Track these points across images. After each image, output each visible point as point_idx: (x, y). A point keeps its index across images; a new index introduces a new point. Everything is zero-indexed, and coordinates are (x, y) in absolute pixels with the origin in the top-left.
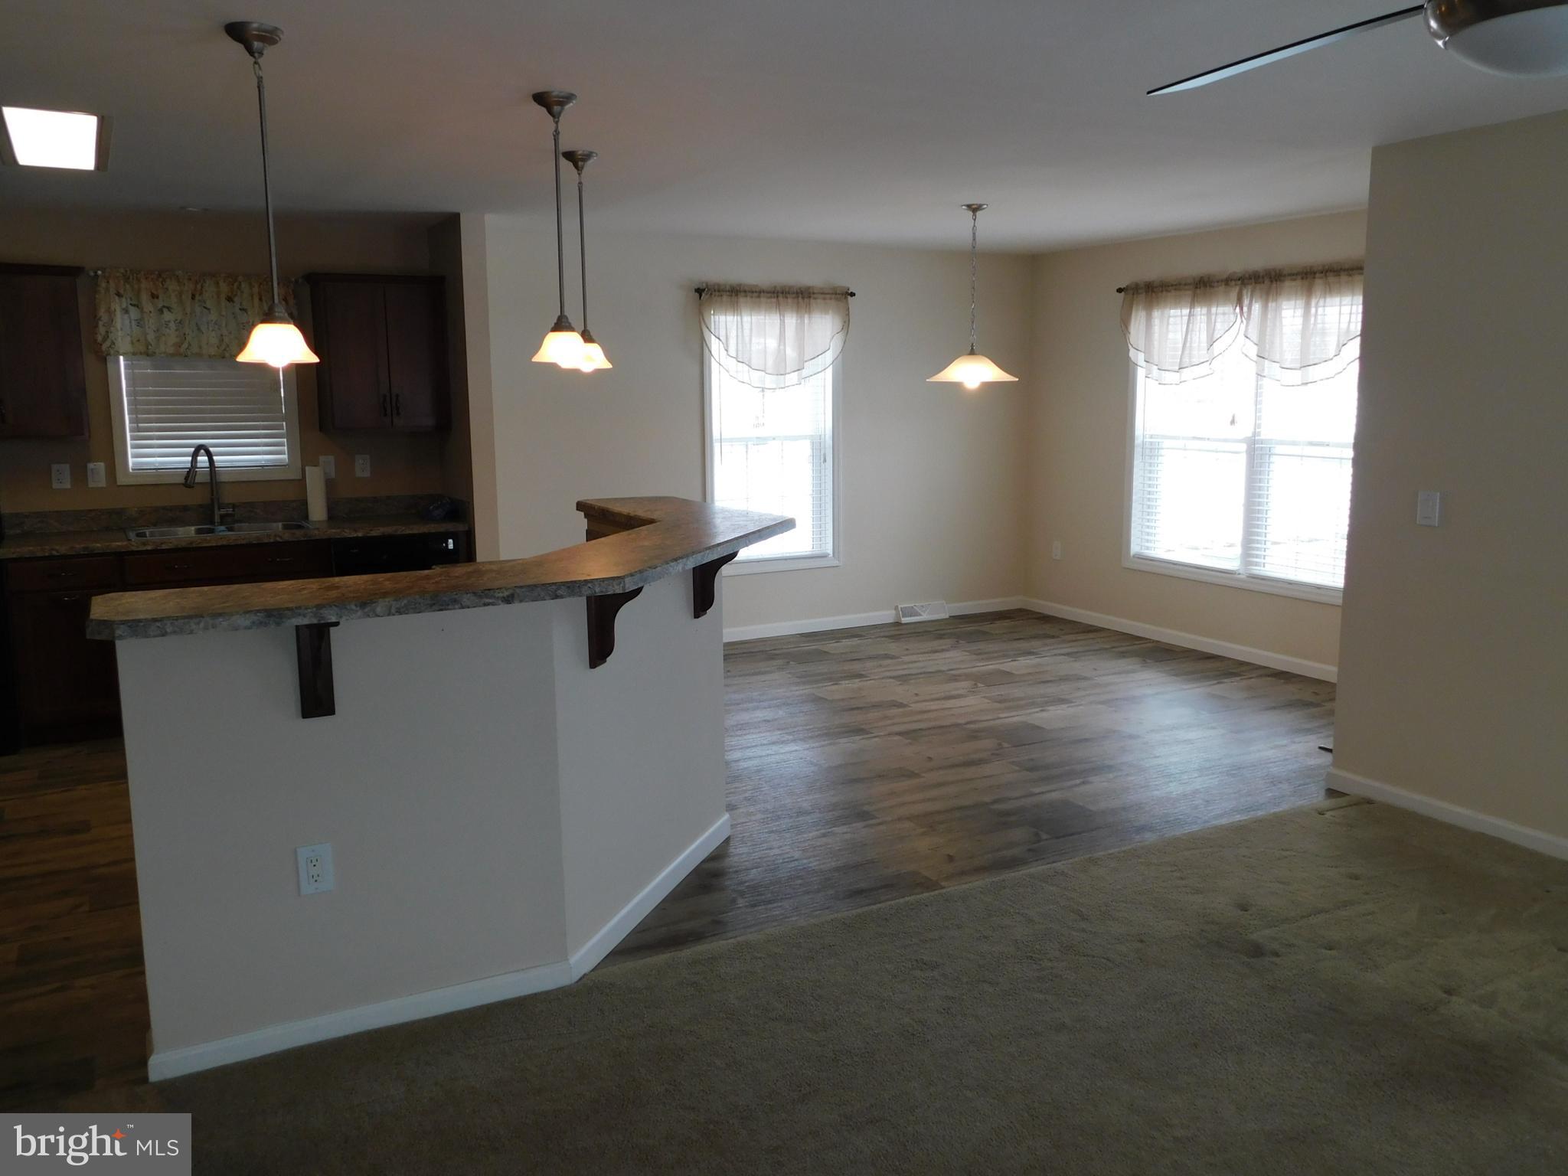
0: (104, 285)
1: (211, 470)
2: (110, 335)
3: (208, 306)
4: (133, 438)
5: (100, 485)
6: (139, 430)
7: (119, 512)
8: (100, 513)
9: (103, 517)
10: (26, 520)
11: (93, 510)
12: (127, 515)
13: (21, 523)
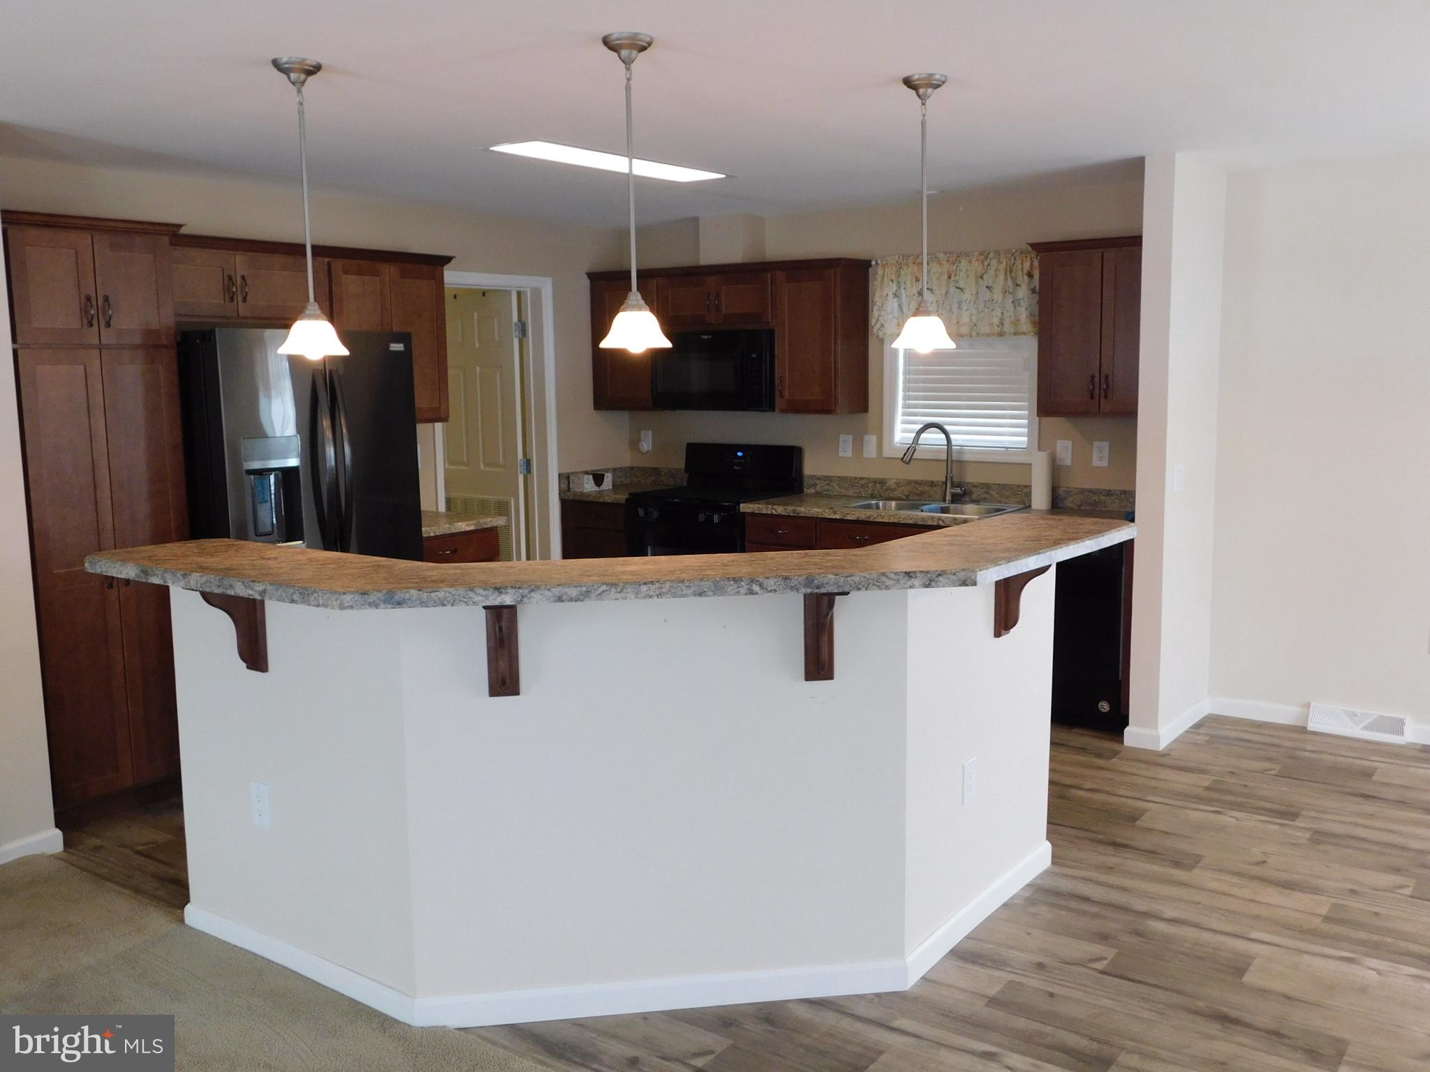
0: (880, 272)
1: (948, 448)
2: (881, 319)
3: (961, 286)
4: (904, 414)
5: (872, 456)
6: (909, 406)
7: (882, 482)
8: (868, 482)
9: (870, 485)
10: (818, 482)
11: (864, 478)
12: (887, 485)
13: (815, 485)
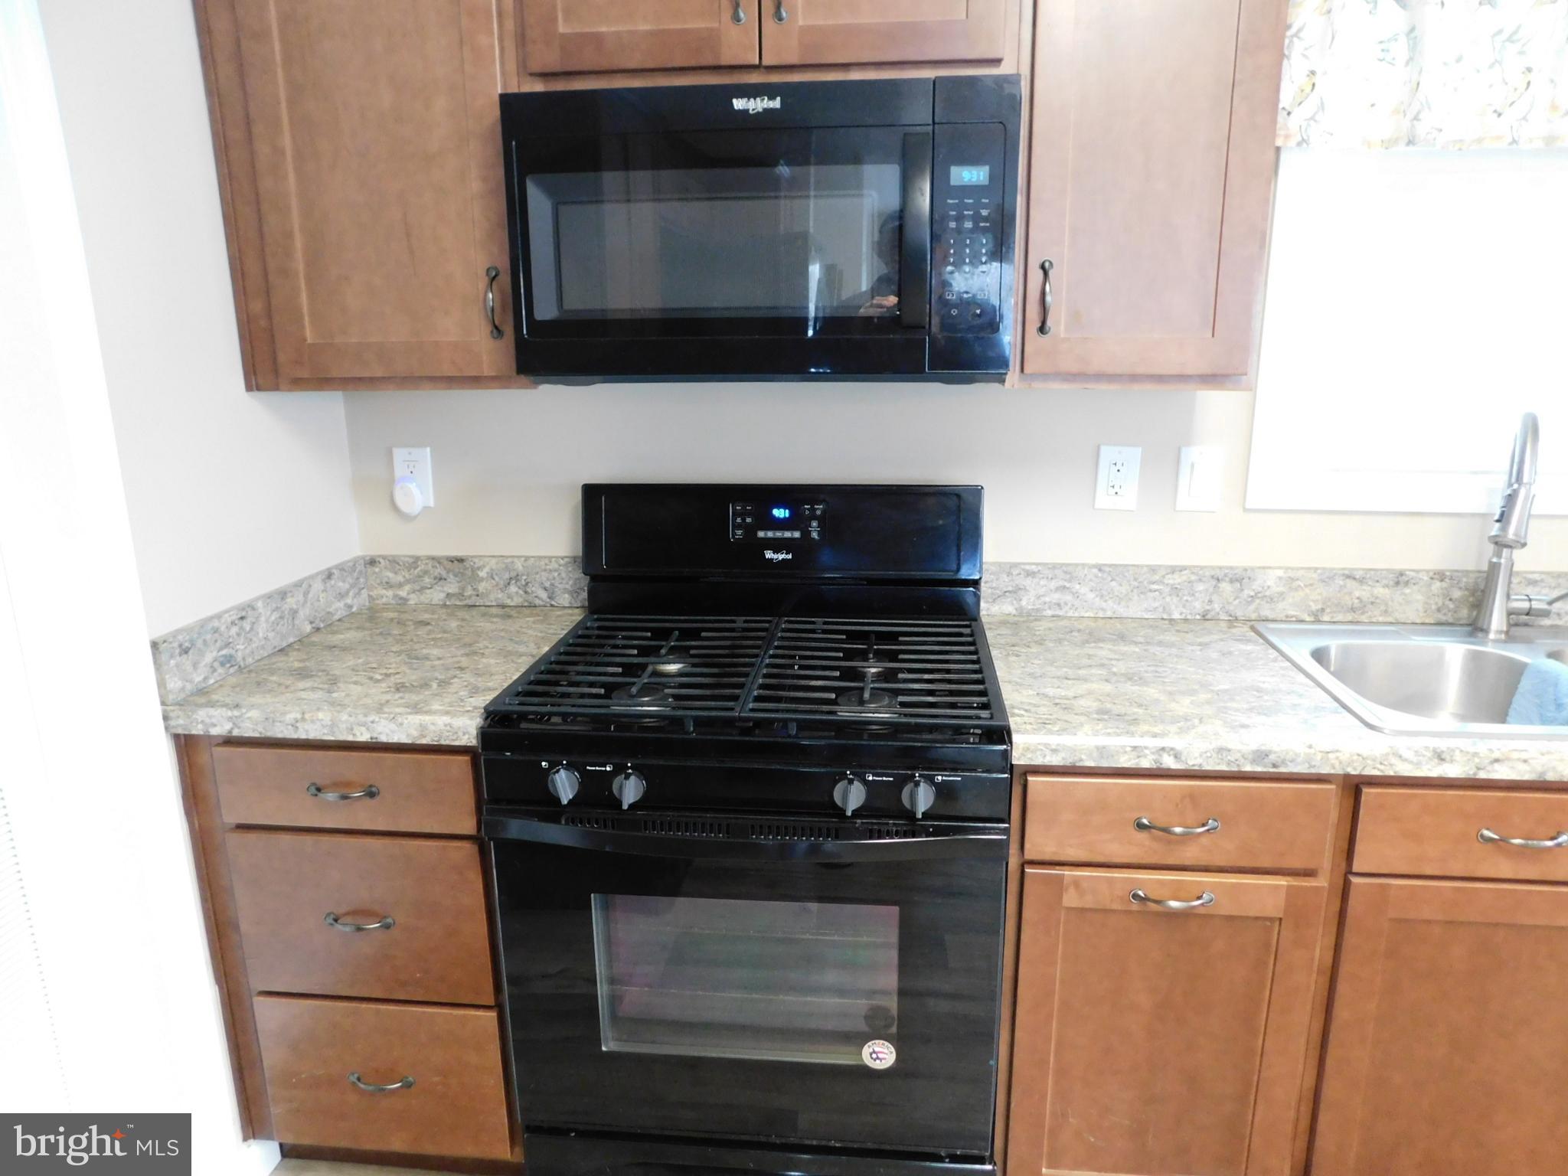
7: (1241, 577)
8: (1193, 578)
9: (1201, 587)
10: (1028, 582)
11: (1182, 569)
12: (1256, 586)
13: (1016, 591)
